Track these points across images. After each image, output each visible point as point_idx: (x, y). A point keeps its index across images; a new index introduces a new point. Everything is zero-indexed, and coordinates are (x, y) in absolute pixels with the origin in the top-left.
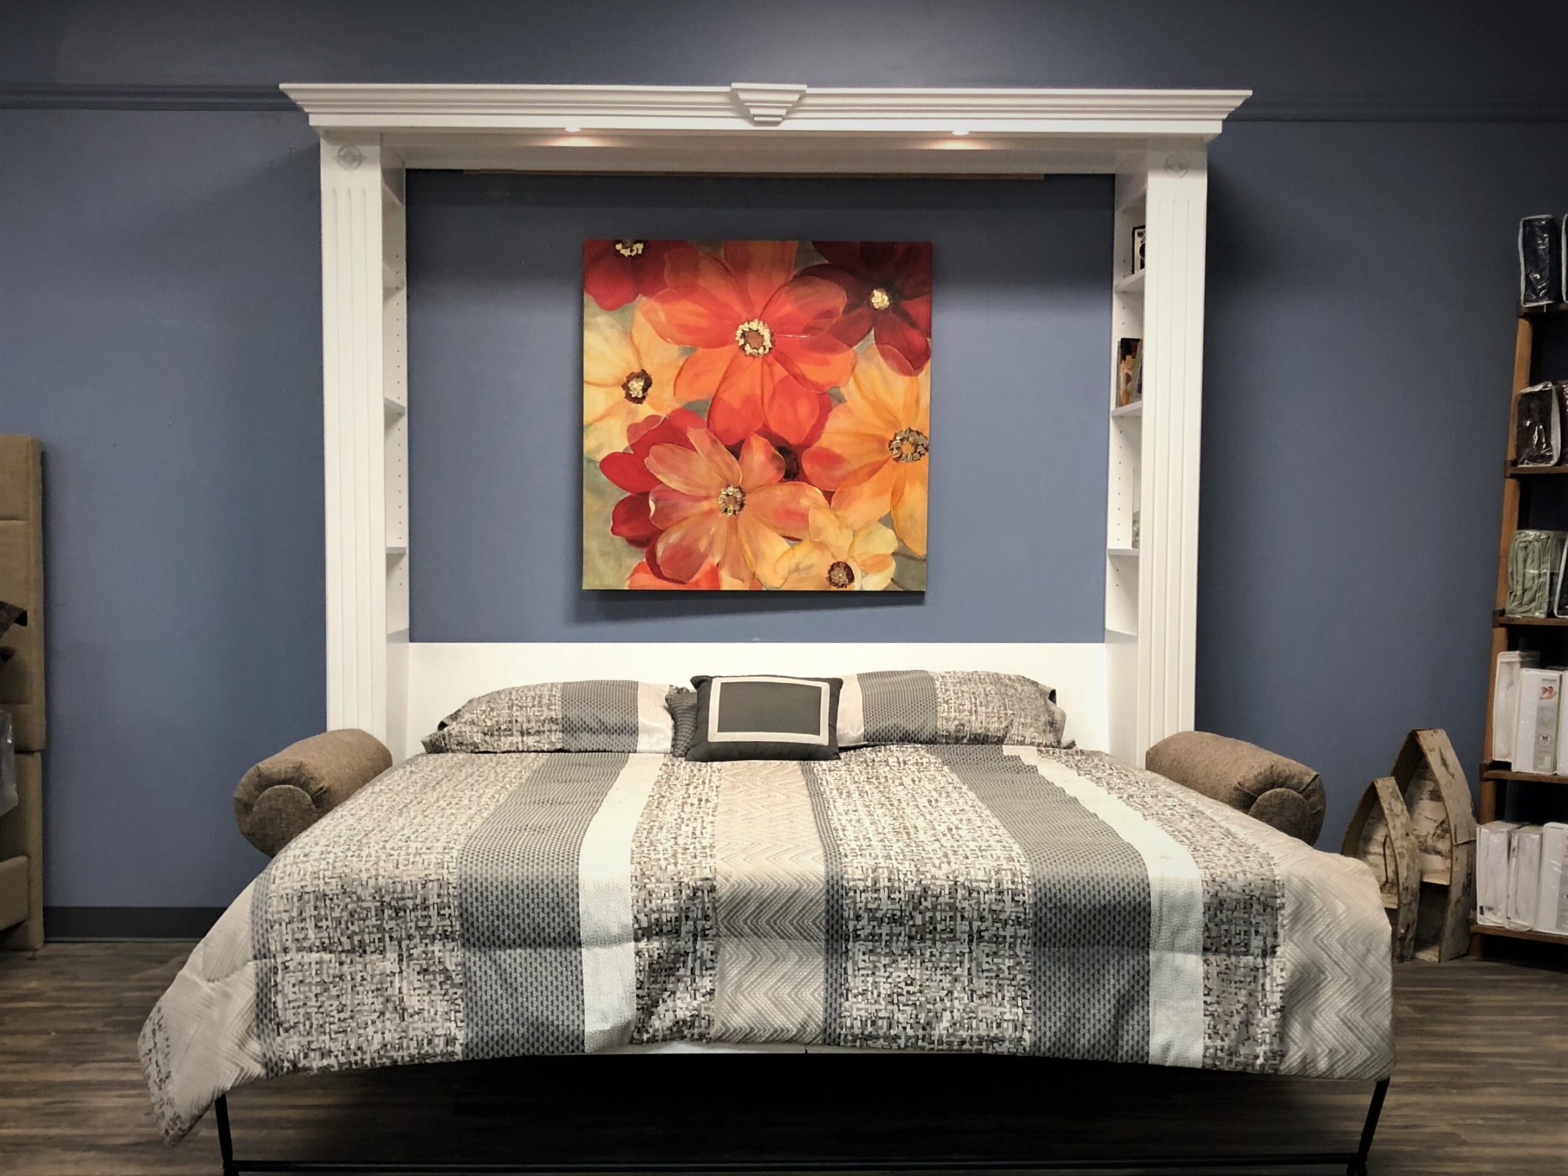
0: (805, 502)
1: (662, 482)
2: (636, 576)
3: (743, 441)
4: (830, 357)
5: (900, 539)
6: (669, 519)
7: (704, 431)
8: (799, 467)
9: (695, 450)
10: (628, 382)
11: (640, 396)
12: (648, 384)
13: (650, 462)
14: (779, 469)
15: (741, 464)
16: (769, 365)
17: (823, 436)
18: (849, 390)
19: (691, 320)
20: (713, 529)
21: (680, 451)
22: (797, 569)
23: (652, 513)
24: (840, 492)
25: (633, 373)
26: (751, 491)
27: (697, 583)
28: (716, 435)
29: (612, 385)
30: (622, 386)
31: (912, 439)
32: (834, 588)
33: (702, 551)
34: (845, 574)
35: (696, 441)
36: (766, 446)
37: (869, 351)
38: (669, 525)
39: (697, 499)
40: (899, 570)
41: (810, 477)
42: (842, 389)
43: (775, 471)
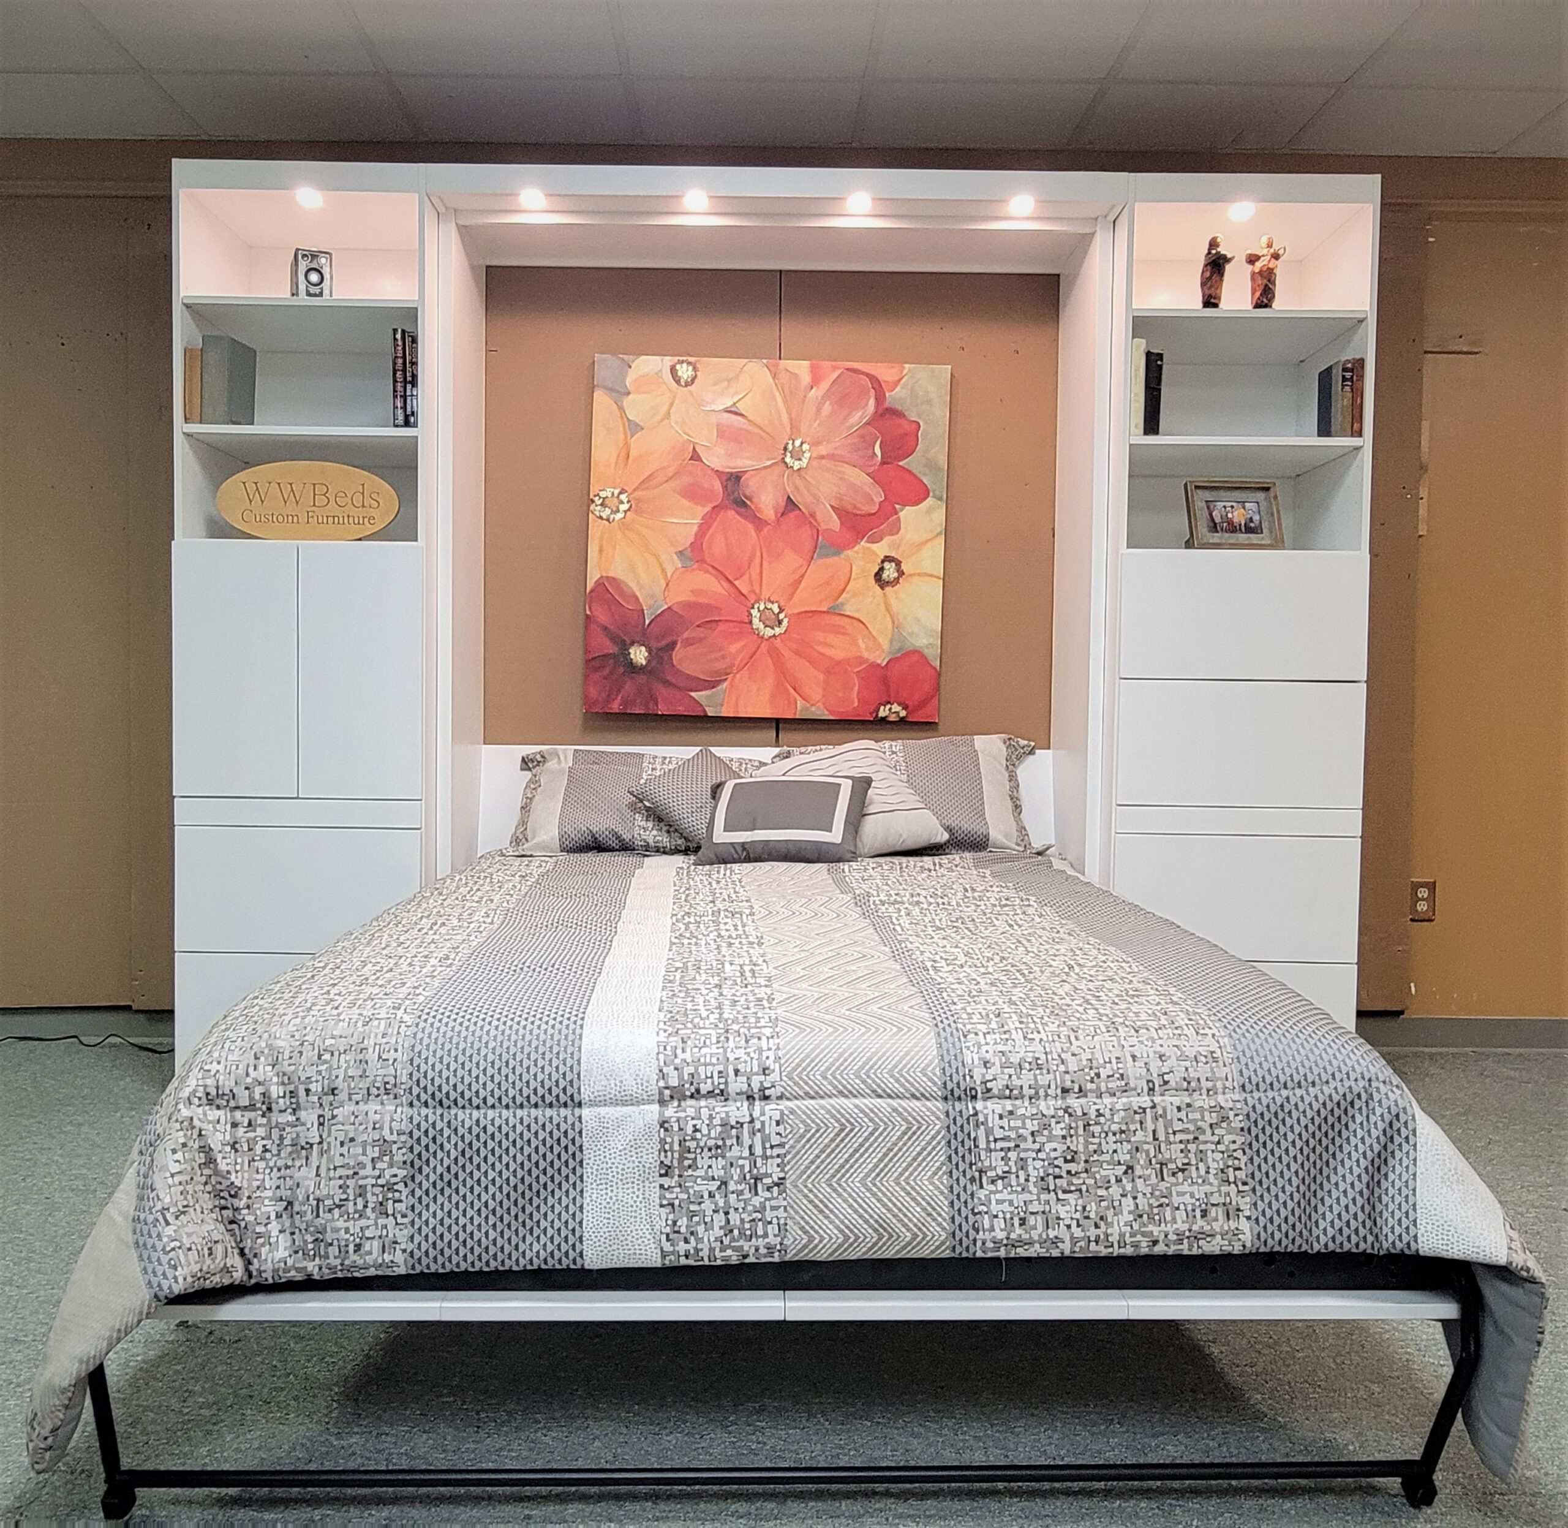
0: (721, 450)
1: (866, 475)
2: (896, 378)
3: (782, 515)
4: (692, 599)
5: (621, 409)
6: (861, 436)
7: (823, 527)
8: (725, 488)
9: (832, 506)
10: (898, 578)
11: (887, 565)
12: (878, 576)
13: (878, 496)
14: (746, 486)
15: (786, 491)
16: (754, 591)
17: (699, 519)
18: (671, 564)
19: (831, 638)
20: (816, 425)
21: (849, 507)
22: (729, 381)
23: (878, 443)
24: (683, 460)
25: (892, 587)
26: (776, 464)
27: (835, 368)
28: (810, 523)
29: (914, 574)
30: (903, 574)
31: (608, 511)
32: (691, 359)
33: (828, 403)
34: (680, 374)
35: (831, 517)
36: (759, 510)
37: (651, 602)
38: (862, 431)
39: (831, 457)
40: (624, 377)
41: (715, 476)
42: (679, 566)
43: (750, 484)
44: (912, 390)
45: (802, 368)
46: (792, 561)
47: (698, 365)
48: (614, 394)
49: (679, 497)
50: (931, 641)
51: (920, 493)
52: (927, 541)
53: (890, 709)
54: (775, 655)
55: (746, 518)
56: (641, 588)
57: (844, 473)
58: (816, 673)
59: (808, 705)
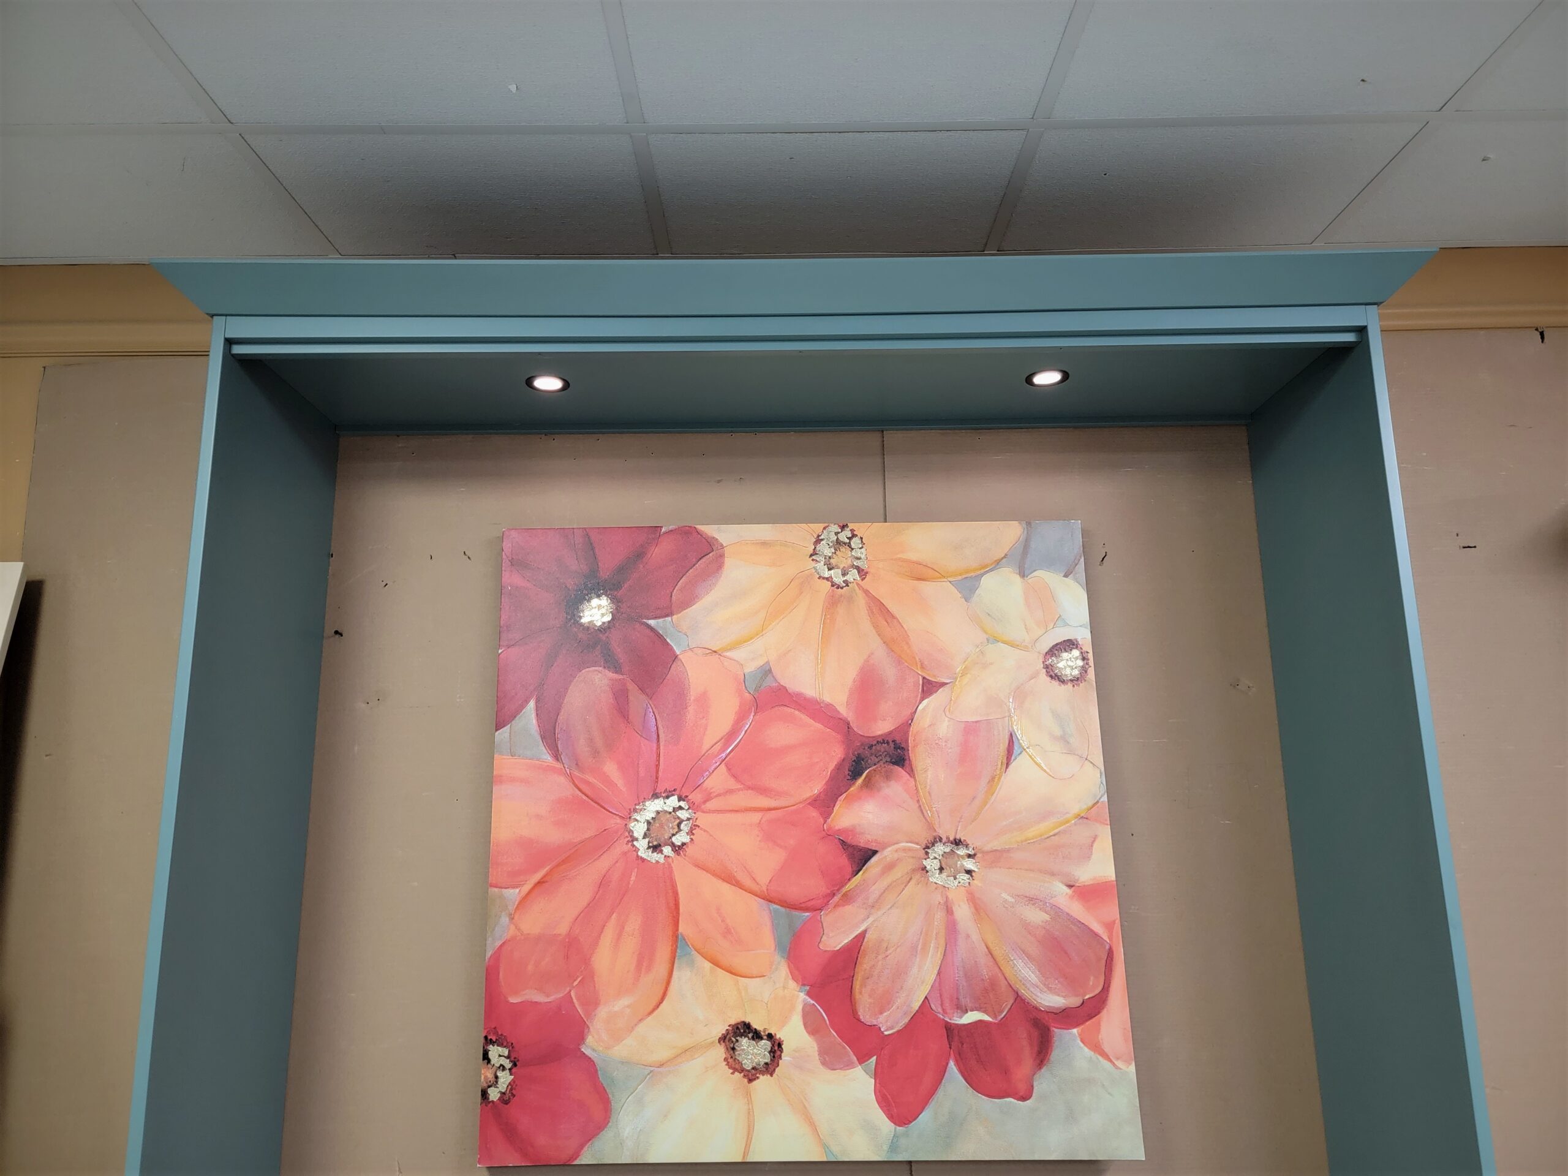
0: (944, 728)
1: (926, 997)
2: (1107, 1048)
3: (843, 843)
4: (693, 694)
5: (997, 564)
6: (994, 983)
7: (827, 918)
8: (883, 740)
9: (863, 934)
10: (742, 1070)
11: (765, 1044)
12: (744, 1029)
13: (891, 1022)
14: (888, 777)
15: (884, 848)
16: (708, 798)
17: (827, 698)
18: (748, 657)
19: (630, 945)
20: (1004, 895)
21: (865, 965)
22: (1064, 739)
24: (923, 667)
25: (726, 1059)
26: (930, 827)
27: (1109, 926)
28: (834, 895)
29: (750, 1101)
30: (750, 1081)
31: (828, 552)
32: (1091, 672)
33: (1047, 917)
34: (1065, 655)
35: (847, 933)
36: (850, 800)
37: (684, 626)
38: (1003, 983)
39: (952, 928)
40: (1049, 566)
41: (899, 721)
42: (747, 670)
43: (893, 783)
44: (1091, 1082)
45: (1101, 866)
46: (764, 864)
47: (1083, 685)
48: (1021, 551)
49: (860, 663)
50: (629, 1143)
51: (898, 1103)
53: (502, 1068)
54: (602, 842)
55: (832, 778)
56: (708, 610)
57: (925, 954)
58: (568, 922)
59: (511, 908)
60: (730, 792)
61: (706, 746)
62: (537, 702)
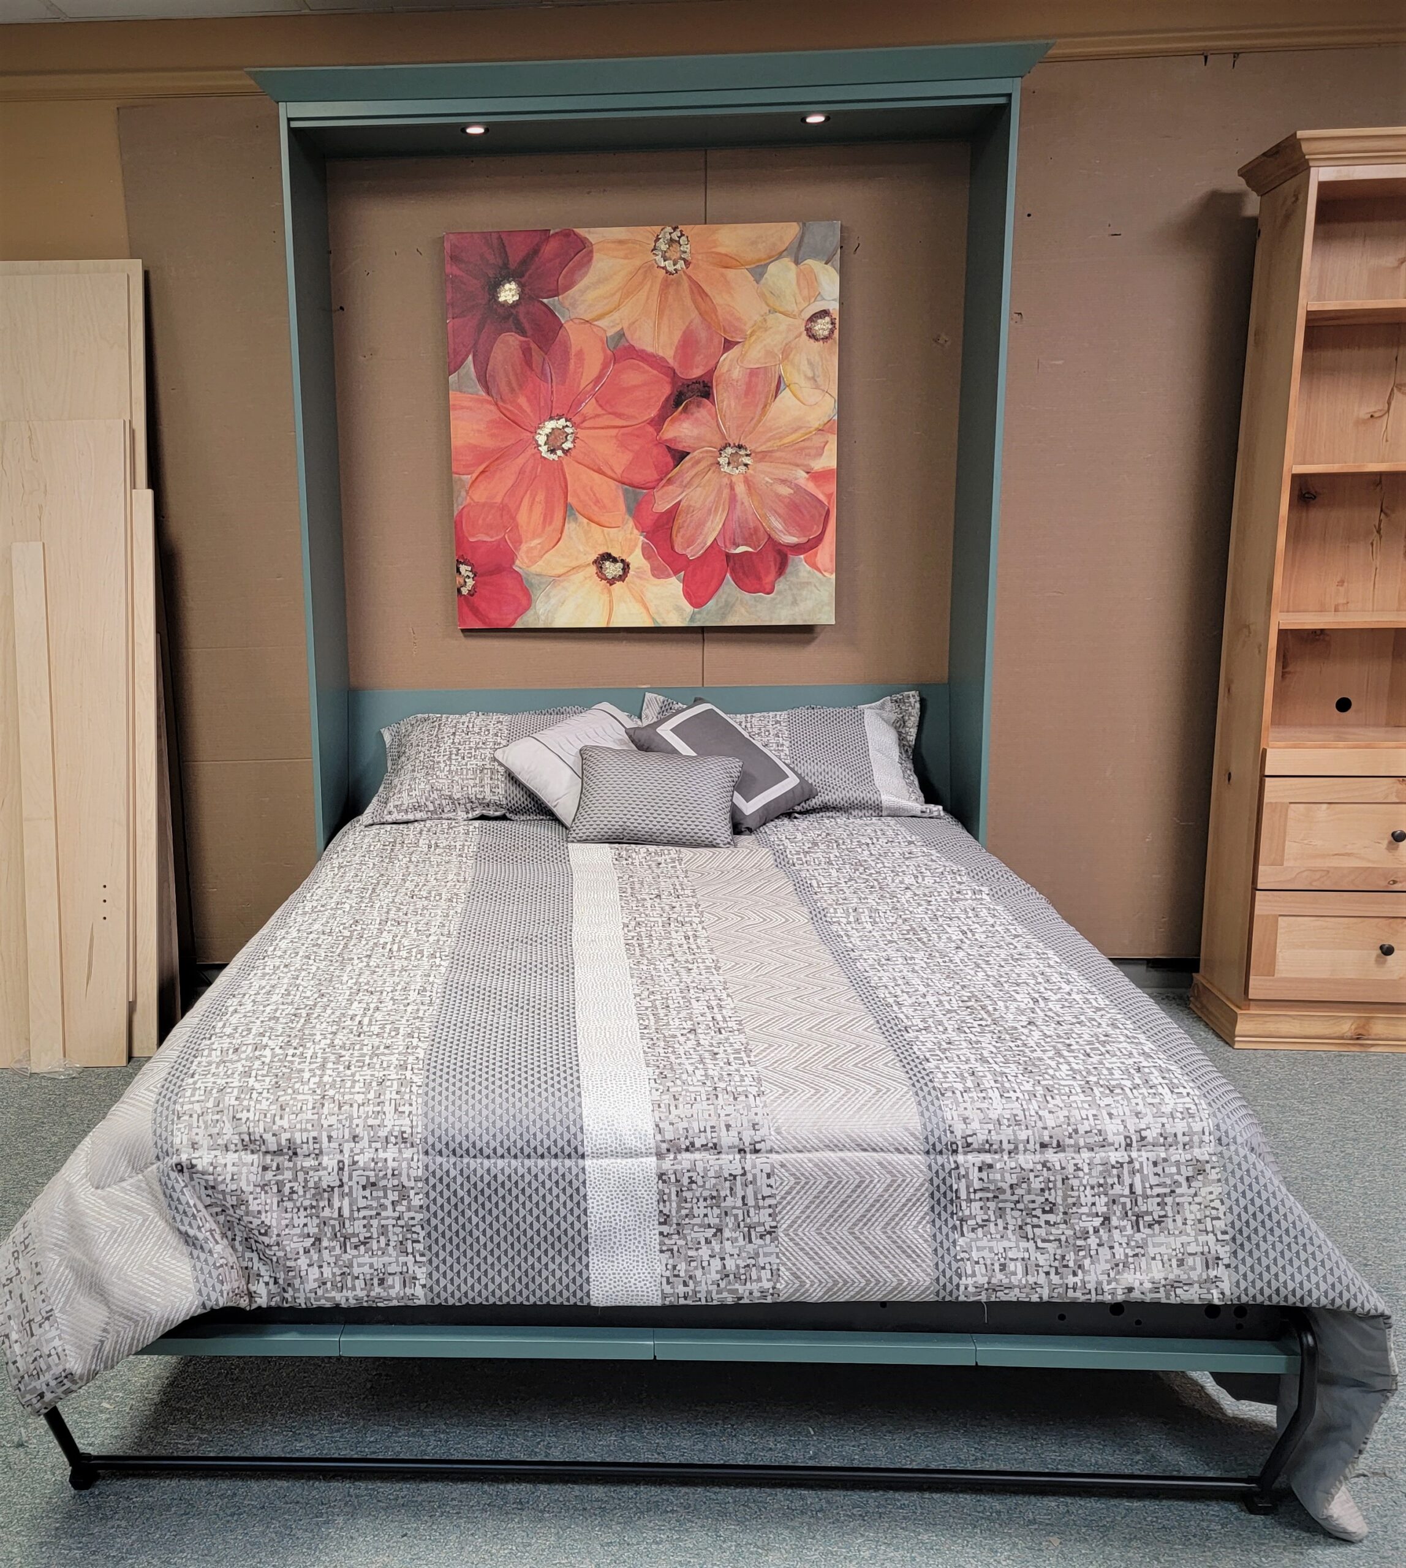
0: (737, 373)
1: (715, 539)
2: (820, 566)
3: (668, 448)
4: (573, 351)
5: (780, 256)
6: (756, 530)
7: (658, 494)
8: (696, 381)
9: (679, 503)
10: (606, 579)
11: (620, 565)
12: (607, 557)
13: (693, 552)
14: (699, 405)
15: (694, 451)
16: (584, 420)
17: (661, 354)
18: (609, 326)
19: (538, 510)
20: (767, 479)
21: (679, 521)
22: (813, 378)
24: (725, 331)
25: (597, 573)
26: (724, 437)
27: (829, 496)
28: (661, 479)
29: (611, 595)
30: (611, 584)
31: (664, 247)
32: (836, 332)
33: (791, 491)
34: (819, 321)
35: (669, 502)
36: (673, 421)
37: (567, 303)
38: (762, 530)
39: (733, 498)
40: (815, 255)
41: (709, 368)
42: (609, 334)
43: (701, 409)
44: (808, 583)
45: (828, 460)
46: (619, 462)
47: (830, 341)
48: (797, 245)
49: (684, 328)
50: (543, 617)
51: (696, 596)
52: (648, 610)
53: (468, 577)
54: (519, 447)
55: (663, 407)
56: (583, 292)
57: (716, 514)
58: (502, 494)
59: (467, 487)
60: (598, 416)
61: (582, 387)
62: (474, 356)
